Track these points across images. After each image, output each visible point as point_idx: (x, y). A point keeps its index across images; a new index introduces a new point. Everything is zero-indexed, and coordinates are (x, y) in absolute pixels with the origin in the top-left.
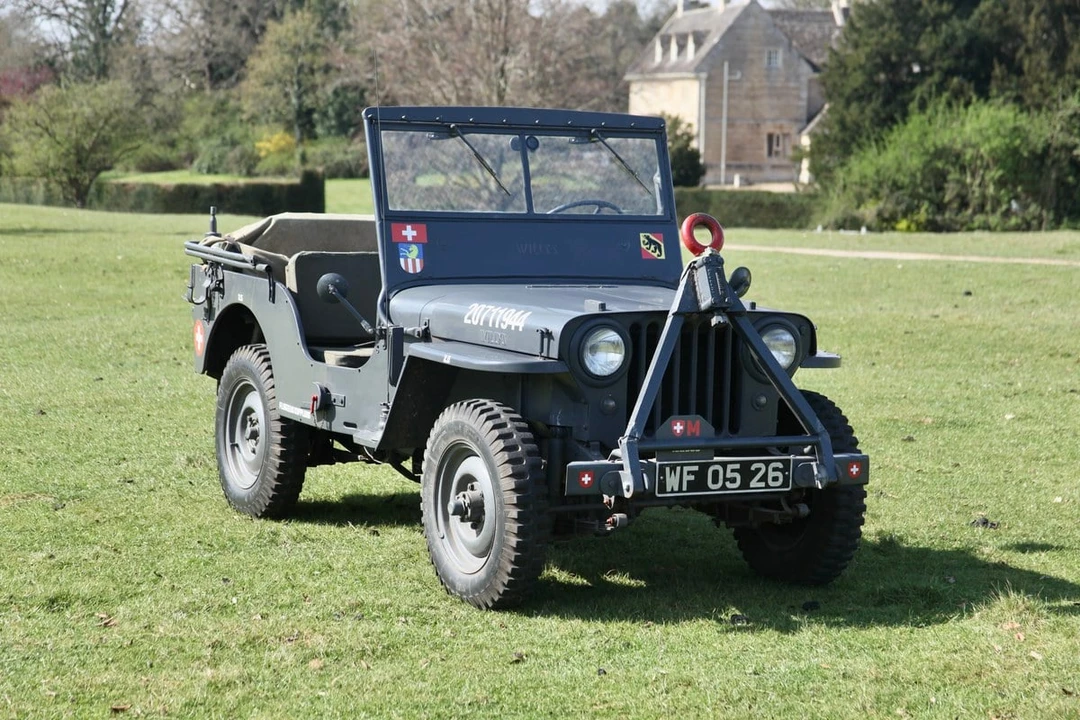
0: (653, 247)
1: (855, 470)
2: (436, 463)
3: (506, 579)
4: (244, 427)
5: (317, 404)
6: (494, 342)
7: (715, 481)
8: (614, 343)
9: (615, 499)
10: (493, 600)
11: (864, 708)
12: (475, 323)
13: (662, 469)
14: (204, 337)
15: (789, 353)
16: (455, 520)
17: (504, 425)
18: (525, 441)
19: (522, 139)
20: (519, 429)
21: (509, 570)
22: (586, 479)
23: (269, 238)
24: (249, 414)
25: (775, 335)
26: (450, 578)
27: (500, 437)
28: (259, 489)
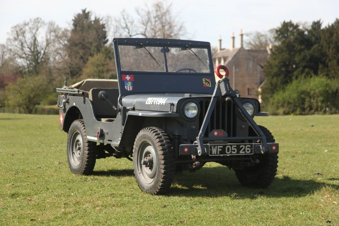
0: (207, 83)
1: (274, 148)
2: (137, 149)
3: (161, 184)
4: (76, 146)
5: (99, 135)
6: (156, 109)
7: (228, 151)
8: (194, 107)
9: (196, 157)
10: (156, 192)
11: (278, 216)
12: (149, 104)
13: (211, 147)
14: (63, 119)
15: (252, 111)
16: (144, 166)
19: (164, 48)
20: (164, 135)
21: (162, 181)
22: (186, 150)
23: (84, 87)
24: (78, 142)
25: (247, 105)
26: (143, 186)
27: (158, 138)
28: (81, 166)
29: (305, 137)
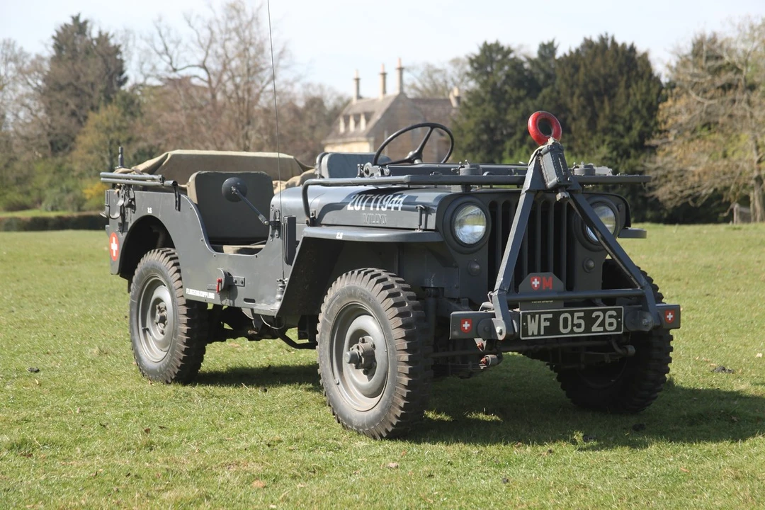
1: (670, 316)
2: (331, 323)
3: (399, 412)
4: (153, 315)
5: (221, 286)
6: (376, 223)
7: (565, 326)
8: (477, 216)
9: (488, 341)
10: (387, 431)
12: (357, 209)
13: (525, 316)
14: (118, 248)
15: (610, 226)
16: (349, 367)
17: (391, 286)
18: (410, 298)
21: (402, 405)
22: (466, 325)
23: (166, 169)
24: (158, 304)
25: (602, 210)
26: (347, 416)
27: (390, 296)
28: (170, 361)
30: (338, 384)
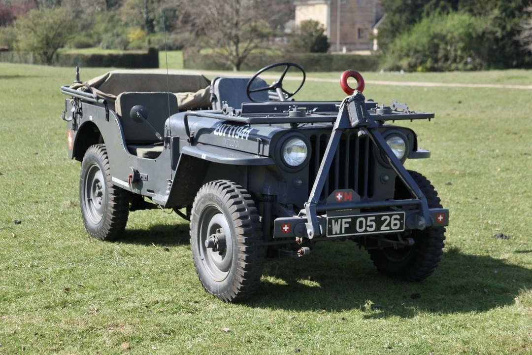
1: (441, 218)
2: (198, 217)
3: (239, 286)
4: (95, 190)
5: (132, 180)
6: (231, 146)
7: (361, 227)
8: (301, 147)
9: (303, 239)
10: (232, 298)
12: (220, 135)
13: (330, 220)
14: (72, 139)
15: (401, 151)
16: (210, 250)
17: (237, 196)
18: (249, 205)
20: (246, 198)
21: (241, 281)
22: (286, 228)
23: (108, 84)
24: (97, 183)
25: (394, 140)
26: (207, 283)
27: (235, 203)
28: (103, 225)
29: (454, 130)
30: (203, 260)
